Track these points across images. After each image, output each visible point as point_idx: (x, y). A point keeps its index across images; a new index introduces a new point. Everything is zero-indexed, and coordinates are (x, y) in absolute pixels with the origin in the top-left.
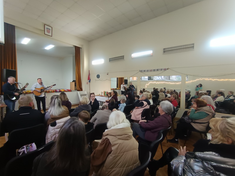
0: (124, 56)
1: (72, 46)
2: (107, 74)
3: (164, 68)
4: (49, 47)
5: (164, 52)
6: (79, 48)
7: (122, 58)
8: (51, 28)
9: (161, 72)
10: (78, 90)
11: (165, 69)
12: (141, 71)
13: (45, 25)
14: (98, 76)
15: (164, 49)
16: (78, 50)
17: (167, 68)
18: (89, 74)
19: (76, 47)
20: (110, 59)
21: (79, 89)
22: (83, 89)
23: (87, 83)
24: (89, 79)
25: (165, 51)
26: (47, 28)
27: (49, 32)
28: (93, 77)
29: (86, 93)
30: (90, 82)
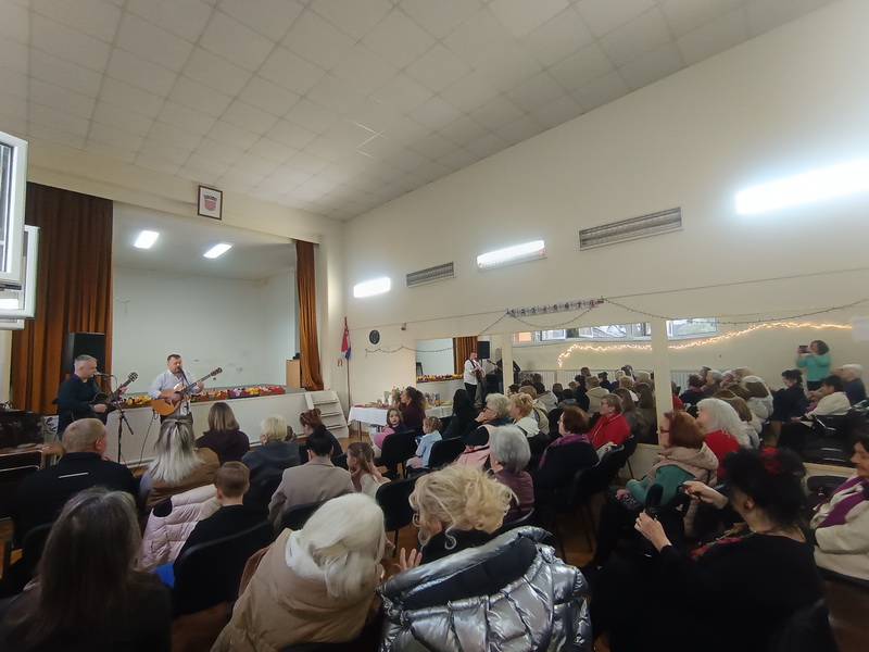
0: (452, 264)
1: (288, 242)
2: (403, 329)
3: (587, 297)
4: (217, 252)
5: (584, 242)
6: (311, 245)
7: (446, 270)
8: (217, 195)
9: (579, 312)
10: (309, 389)
11: (592, 304)
12: (512, 313)
13: (200, 186)
14: (375, 337)
15: (582, 232)
16: (305, 254)
17: (596, 297)
18: (346, 330)
19: (299, 243)
20: (408, 276)
21: (311, 383)
22: (326, 385)
23: (340, 362)
24: (346, 348)
25: (586, 239)
26: (207, 197)
27: (210, 207)
28: (360, 341)
29: (334, 397)
30: (348, 356)
